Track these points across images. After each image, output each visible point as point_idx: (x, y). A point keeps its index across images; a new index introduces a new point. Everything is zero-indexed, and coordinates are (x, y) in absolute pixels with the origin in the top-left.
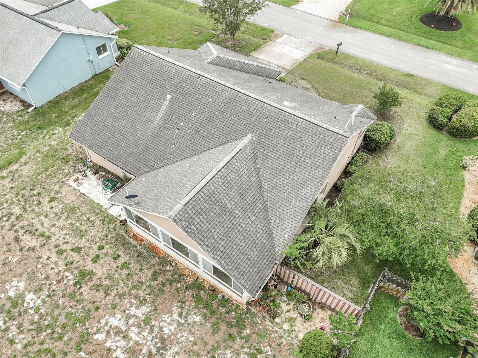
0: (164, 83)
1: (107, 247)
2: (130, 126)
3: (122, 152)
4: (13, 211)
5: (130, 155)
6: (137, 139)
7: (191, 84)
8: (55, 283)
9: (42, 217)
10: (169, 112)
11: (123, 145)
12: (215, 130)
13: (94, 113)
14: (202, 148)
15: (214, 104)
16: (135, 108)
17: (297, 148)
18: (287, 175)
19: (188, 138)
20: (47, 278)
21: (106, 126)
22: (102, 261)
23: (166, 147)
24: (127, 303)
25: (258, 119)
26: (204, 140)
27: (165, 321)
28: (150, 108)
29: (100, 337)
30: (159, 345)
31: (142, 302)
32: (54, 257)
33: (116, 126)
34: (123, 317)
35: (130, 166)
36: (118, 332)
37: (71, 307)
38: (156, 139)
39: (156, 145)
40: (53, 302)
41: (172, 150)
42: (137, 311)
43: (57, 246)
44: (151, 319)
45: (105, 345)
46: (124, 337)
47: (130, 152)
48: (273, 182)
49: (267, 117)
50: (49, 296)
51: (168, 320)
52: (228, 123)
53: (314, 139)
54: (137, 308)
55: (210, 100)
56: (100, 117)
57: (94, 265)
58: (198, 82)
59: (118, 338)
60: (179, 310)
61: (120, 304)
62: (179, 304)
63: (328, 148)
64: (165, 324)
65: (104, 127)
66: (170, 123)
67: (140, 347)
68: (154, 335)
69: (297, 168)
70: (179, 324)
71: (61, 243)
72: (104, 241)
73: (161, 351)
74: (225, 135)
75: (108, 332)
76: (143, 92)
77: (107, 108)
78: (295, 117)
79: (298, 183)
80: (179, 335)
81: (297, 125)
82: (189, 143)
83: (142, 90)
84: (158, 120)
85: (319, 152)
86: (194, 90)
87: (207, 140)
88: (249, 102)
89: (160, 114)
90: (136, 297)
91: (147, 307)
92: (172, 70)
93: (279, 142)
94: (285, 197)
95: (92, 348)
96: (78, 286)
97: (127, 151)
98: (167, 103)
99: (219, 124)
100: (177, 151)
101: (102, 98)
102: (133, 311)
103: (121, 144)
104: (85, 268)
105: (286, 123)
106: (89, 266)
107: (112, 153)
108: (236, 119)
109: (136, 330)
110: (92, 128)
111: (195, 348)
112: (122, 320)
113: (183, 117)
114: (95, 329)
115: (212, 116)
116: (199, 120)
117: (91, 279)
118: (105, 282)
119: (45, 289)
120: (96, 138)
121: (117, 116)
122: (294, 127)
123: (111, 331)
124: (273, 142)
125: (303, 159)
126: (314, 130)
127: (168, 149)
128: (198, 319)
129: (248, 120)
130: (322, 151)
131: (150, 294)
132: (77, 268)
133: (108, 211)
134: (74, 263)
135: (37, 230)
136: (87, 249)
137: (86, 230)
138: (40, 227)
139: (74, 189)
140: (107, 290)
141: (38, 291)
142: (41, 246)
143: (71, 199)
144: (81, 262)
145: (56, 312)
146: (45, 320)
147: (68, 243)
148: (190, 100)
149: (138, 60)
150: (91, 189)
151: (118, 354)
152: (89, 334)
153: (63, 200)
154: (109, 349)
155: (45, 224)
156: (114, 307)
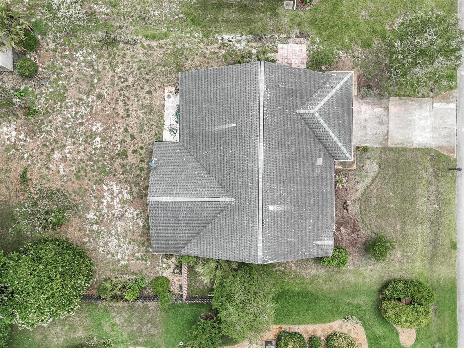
0: (243, 112)
1: (144, 151)
3: (188, 120)
4: (129, 79)
5: (189, 127)
6: (199, 124)
8: (111, 144)
10: (225, 133)
11: (192, 117)
12: (228, 174)
13: (201, 77)
14: (214, 172)
15: (243, 161)
16: (217, 105)
17: (239, 234)
18: (221, 236)
19: (215, 158)
20: (111, 137)
21: (198, 94)
22: (135, 156)
23: (203, 148)
24: (126, 186)
25: (246, 198)
26: (218, 170)
27: (130, 210)
28: (222, 116)
29: (105, 188)
30: (119, 216)
31: (130, 193)
32: (121, 131)
33: (201, 102)
34: (119, 190)
35: (183, 133)
36: (112, 194)
37: (107, 163)
38: (205, 137)
39: (202, 140)
40: (104, 153)
41: (203, 153)
42: (126, 194)
43: (128, 125)
44: (127, 203)
45: (104, 193)
46: (112, 198)
48: (214, 230)
49: (250, 204)
50: (104, 148)
51: (132, 211)
52: (235, 179)
53: (249, 242)
54: (127, 193)
55: (245, 156)
56: (201, 84)
57: (131, 154)
58: (254, 138)
59: (110, 196)
60: (139, 213)
61: (123, 184)
62: (141, 210)
65: (196, 93)
66: (218, 139)
67: (113, 209)
68: (122, 210)
69: (227, 240)
70: (133, 218)
71: (130, 125)
72: (146, 146)
73: (118, 219)
74: (227, 182)
75: (109, 189)
76: (230, 102)
77: (208, 84)
78: (257, 222)
79: (219, 245)
80: (129, 221)
82: (212, 162)
83: (231, 100)
84: (217, 128)
86: (247, 139)
87: (220, 173)
88: (255, 185)
89: (221, 127)
90: (131, 188)
91: (131, 197)
93: (238, 221)
94: (209, 242)
95: (99, 189)
96: (117, 157)
97: (190, 123)
98: (230, 126)
99: (232, 173)
100: (205, 157)
101: (213, 73)
102: (124, 192)
103: (192, 115)
104: (127, 151)
105: (251, 219)
106: (129, 152)
107: (184, 114)
108: (240, 183)
109: (118, 201)
110: (192, 85)
111: (128, 232)
112: (118, 191)
113: (226, 145)
114: (106, 183)
115: (235, 165)
116: (229, 158)
117: (124, 159)
118: (127, 167)
119: (106, 142)
120: (188, 94)
121: (207, 97)
122: (251, 225)
123: (111, 190)
124: (236, 217)
125: (234, 241)
126: (254, 240)
127: (203, 150)
128: (141, 224)
129: (243, 192)
130: (244, 251)
131: (137, 193)
132: (125, 147)
133: (164, 131)
134: (126, 143)
135: (128, 105)
136: (136, 141)
137: (145, 131)
138: (131, 104)
139: (164, 97)
140: (125, 172)
141: (103, 140)
142: (122, 117)
143: (157, 103)
144: (128, 146)
145: (101, 158)
146: (95, 157)
147: (132, 129)
148: (239, 142)
149: (251, 76)
150: (170, 107)
151: (105, 201)
152: (103, 182)
153: (153, 99)
154: (104, 196)
155: (134, 105)
156: (120, 182)
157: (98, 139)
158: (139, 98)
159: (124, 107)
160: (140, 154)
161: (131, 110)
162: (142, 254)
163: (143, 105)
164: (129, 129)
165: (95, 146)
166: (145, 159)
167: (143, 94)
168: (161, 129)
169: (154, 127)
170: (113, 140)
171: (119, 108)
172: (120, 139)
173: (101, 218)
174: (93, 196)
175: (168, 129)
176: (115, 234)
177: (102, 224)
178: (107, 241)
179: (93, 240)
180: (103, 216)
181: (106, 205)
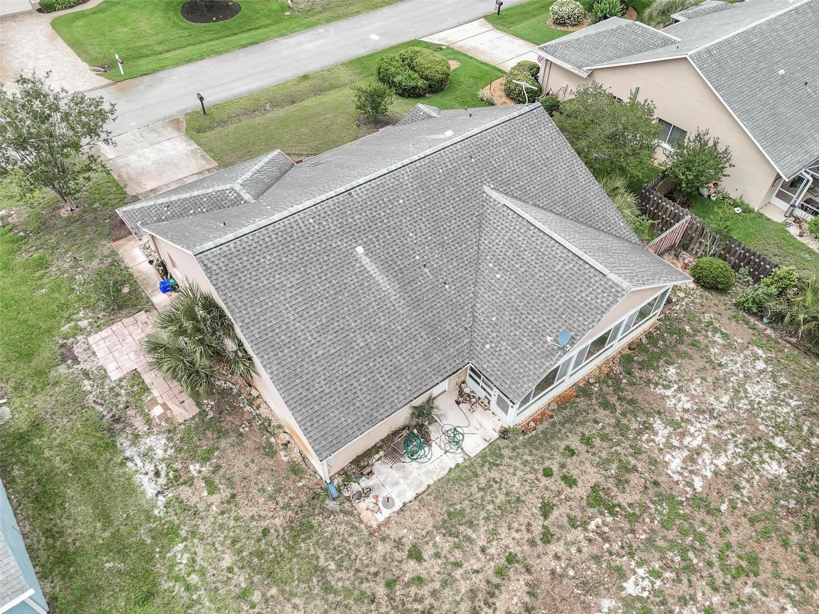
0: (324, 246)
2: (372, 334)
3: (415, 368)
5: (427, 356)
6: (405, 334)
7: (354, 210)
8: (607, 545)
9: (458, 573)
10: (387, 266)
11: (402, 361)
12: (453, 221)
13: (301, 390)
14: (471, 251)
15: (411, 201)
16: (342, 311)
17: (528, 154)
18: (555, 182)
19: (445, 261)
20: (597, 559)
21: (345, 375)
23: (444, 298)
24: (648, 445)
25: (466, 167)
26: (461, 243)
27: (675, 405)
28: (358, 288)
29: (698, 483)
30: (707, 416)
31: (647, 427)
32: (557, 547)
33: (358, 357)
34: (669, 453)
35: (446, 364)
36: (692, 460)
37: (652, 521)
38: (422, 305)
39: (431, 310)
40: (642, 546)
41: (453, 292)
42: (661, 434)
43: (532, 543)
44: (673, 420)
45: (709, 477)
46: (698, 454)
47: (422, 354)
48: (558, 200)
49: (471, 157)
50: (631, 554)
52: (452, 202)
53: (526, 132)
54: (656, 434)
55: (401, 201)
56: (317, 380)
57: (580, 484)
58: (359, 200)
59: (700, 461)
60: (660, 387)
61: (649, 453)
62: (652, 386)
63: (543, 128)
64: (679, 405)
65: (345, 380)
66: (406, 273)
67: (712, 437)
68: (693, 420)
69: (552, 168)
70: (680, 389)
71: (527, 536)
72: (536, 467)
73: (715, 415)
74: (467, 215)
75: (691, 472)
76: (318, 285)
77: (307, 360)
78: (488, 131)
79: (570, 179)
80: (694, 392)
81: (499, 136)
82: (455, 264)
83: (311, 284)
84: (388, 287)
85: (543, 139)
86: (368, 212)
87: (463, 238)
88: (436, 161)
89: (380, 279)
90: (640, 433)
91: (655, 421)
92: (306, 223)
94: (581, 200)
95: (715, 494)
96: (617, 509)
97: (417, 357)
98: (366, 260)
99: (447, 213)
100: (458, 285)
101: (275, 362)
102: (660, 439)
103: (397, 364)
104: (585, 497)
105: (491, 144)
106: (581, 491)
107: (407, 384)
108: (452, 189)
109: (688, 439)
110: (332, 404)
111: (710, 379)
112: (674, 454)
113: (406, 250)
114: (688, 489)
115: (428, 213)
116: (425, 232)
117: (607, 491)
118: (613, 471)
119: (618, 562)
120: (358, 404)
121: (338, 348)
122: (500, 140)
123: (689, 468)
124: (508, 171)
125: (544, 157)
126: (516, 126)
127: (448, 295)
128: (672, 370)
129: (462, 177)
130: (544, 135)
131: (636, 416)
132: (583, 509)
133: (472, 456)
134: (573, 514)
135: (488, 582)
136: (547, 494)
137: (507, 494)
138: (480, 576)
139: (398, 513)
140: (626, 469)
141: (621, 574)
142: (528, 571)
144: (573, 504)
145: (661, 543)
146: (672, 561)
147: (529, 525)
148: (384, 226)
150: (409, 481)
151: (721, 461)
152: (694, 497)
153: (424, 533)
154: (716, 473)
155: (475, 567)
156: (653, 462)
157: (630, 588)
158: (449, 567)
159: (503, 588)
160: (563, 466)
161: (492, 564)
162: (709, 334)
163: (457, 546)
164: (537, 529)
165: (653, 583)
166: (561, 450)
167: (431, 567)
168: (472, 464)
169: (483, 481)
170: (595, 547)
171: (515, 600)
172: (578, 534)
173: (753, 445)
174: (742, 495)
175: (459, 449)
176: (742, 398)
177: (758, 434)
178: (770, 404)
179: (802, 430)
180: (745, 444)
181: (723, 454)
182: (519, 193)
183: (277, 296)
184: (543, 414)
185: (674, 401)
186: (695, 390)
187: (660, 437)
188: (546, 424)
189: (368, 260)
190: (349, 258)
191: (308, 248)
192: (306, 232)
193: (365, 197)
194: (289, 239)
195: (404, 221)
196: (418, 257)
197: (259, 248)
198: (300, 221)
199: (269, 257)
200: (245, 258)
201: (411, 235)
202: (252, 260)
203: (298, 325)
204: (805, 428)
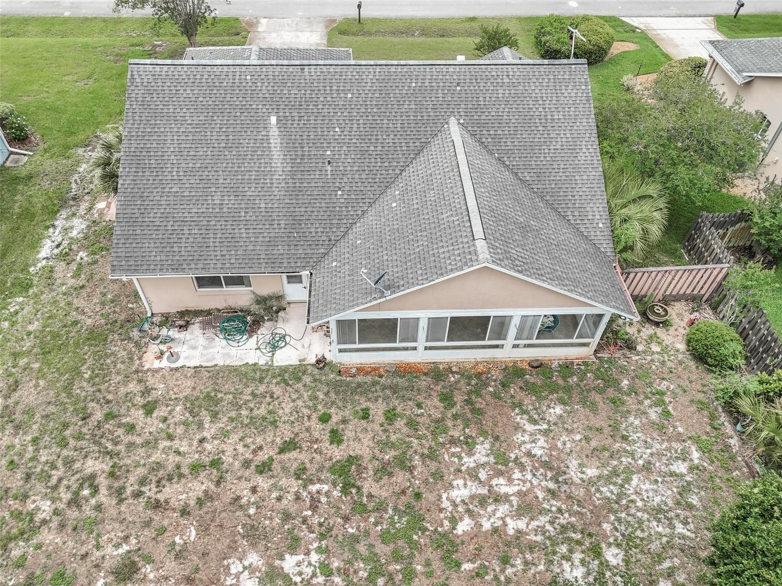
0: (244, 103)
1: (333, 411)
2: (232, 197)
3: (251, 247)
4: (88, 471)
5: (271, 243)
6: (264, 214)
7: (297, 84)
8: (309, 513)
9: (164, 444)
10: (291, 145)
11: (244, 235)
12: (392, 137)
13: (136, 211)
14: (391, 172)
15: (360, 99)
16: (219, 165)
17: (531, 106)
18: (544, 147)
19: (355, 169)
20: (287, 516)
21: (182, 219)
22: (349, 434)
23: (328, 201)
24: (449, 459)
25: (446, 91)
26: (385, 160)
27: (524, 442)
28: (249, 153)
29: (465, 526)
30: (549, 474)
31: (469, 444)
32: (263, 483)
33: (204, 210)
34: (465, 479)
35: (285, 260)
36: (483, 501)
37: (376, 524)
38: (300, 197)
39: (307, 205)
40: (340, 538)
41: (343, 201)
42: (475, 457)
43: (246, 464)
44: (505, 454)
45: (484, 529)
46: (496, 500)
47: (267, 239)
48: (534, 167)
49: (458, 84)
52: (404, 118)
53: (545, 84)
54: (470, 454)
55: (350, 96)
56: (155, 211)
57: (343, 447)
58: (308, 77)
59: (490, 509)
60: (526, 416)
61: (442, 466)
62: (517, 411)
63: (570, 87)
64: (528, 446)
65: (179, 223)
66: (306, 161)
67: (531, 496)
68: (529, 468)
69: (551, 132)
70: (546, 433)
71: (249, 456)
72: (320, 407)
73: (560, 479)
74: (413, 137)
75: (468, 511)
76: (215, 133)
77: (159, 190)
78: (498, 67)
79: (566, 151)
80: (560, 444)
81: (508, 76)
82: (364, 176)
83: (209, 130)
84: (279, 165)
85: (562, 99)
86: (309, 92)
87: (390, 156)
88: (415, 73)
89: (277, 154)
90: (453, 442)
91: (482, 443)
92: (243, 77)
93: (501, 110)
94: (564, 178)
95: (471, 547)
96: (354, 491)
97: (260, 239)
98: (274, 132)
99: (391, 125)
100: (353, 196)
101: (131, 178)
102: (469, 462)
103: (237, 235)
104: (334, 460)
105: (492, 80)
106: (338, 453)
107: (234, 257)
108: (413, 106)
109: (502, 481)
110: (154, 236)
111: (594, 443)
112: (469, 483)
113: (322, 141)
114: (446, 523)
115: (370, 118)
116: (353, 133)
117: (361, 469)
118: (387, 457)
119: (303, 533)
120: (176, 249)
121: (193, 194)
122: (506, 80)
123: (471, 507)
124: (493, 114)
125: (549, 117)
126: (537, 73)
127: (335, 201)
128: (558, 410)
129: (433, 99)
130: (566, 95)
131: (467, 426)
132: (321, 469)
133: (275, 364)
134: (308, 465)
135: (178, 467)
136: (304, 435)
137: (270, 412)
138: (178, 459)
139: (172, 370)
140: (404, 463)
141: (294, 545)
142: (218, 483)
143: (186, 387)
144: (318, 457)
145: (362, 548)
146: (356, 572)
147: (261, 448)
148: (315, 111)
149: (160, 84)
150: (205, 352)
151: (513, 525)
152: (444, 535)
153: (173, 397)
154: (495, 530)
155: (182, 449)
156: (438, 476)
157: (289, 564)
158: (163, 435)
159: (183, 480)
160: (344, 421)
161: (196, 456)
162: (647, 402)
163: (186, 424)
164: (262, 457)
165: (314, 575)
166: (358, 408)
167: (150, 425)
168: (268, 371)
169: (262, 388)
170: (296, 506)
171: (184, 496)
172: (294, 485)
173: (573, 535)
174: (503, 571)
175: (270, 354)
176: (615, 484)
177: (593, 529)
178: (644, 511)
179: (660, 563)
180: (564, 528)
181: (526, 520)
182: (489, 140)
183: (173, 126)
184: (375, 369)
185: (527, 438)
186: (564, 444)
187: (472, 460)
188: (369, 379)
189: (277, 133)
190: (260, 123)
191: (228, 99)
192: (237, 84)
193: (314, 77)
194: (217, 84)
195: (339, 114)
196: (329, 153)
197: (186, 80)
198: (238, 73)
199: (188, 92)
200: (169, 84)
201: (337, 129)
202: (172, 88)
203: (172, 157)
204: (667, 564)
